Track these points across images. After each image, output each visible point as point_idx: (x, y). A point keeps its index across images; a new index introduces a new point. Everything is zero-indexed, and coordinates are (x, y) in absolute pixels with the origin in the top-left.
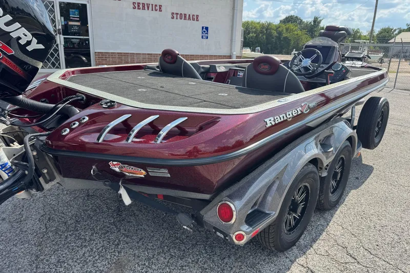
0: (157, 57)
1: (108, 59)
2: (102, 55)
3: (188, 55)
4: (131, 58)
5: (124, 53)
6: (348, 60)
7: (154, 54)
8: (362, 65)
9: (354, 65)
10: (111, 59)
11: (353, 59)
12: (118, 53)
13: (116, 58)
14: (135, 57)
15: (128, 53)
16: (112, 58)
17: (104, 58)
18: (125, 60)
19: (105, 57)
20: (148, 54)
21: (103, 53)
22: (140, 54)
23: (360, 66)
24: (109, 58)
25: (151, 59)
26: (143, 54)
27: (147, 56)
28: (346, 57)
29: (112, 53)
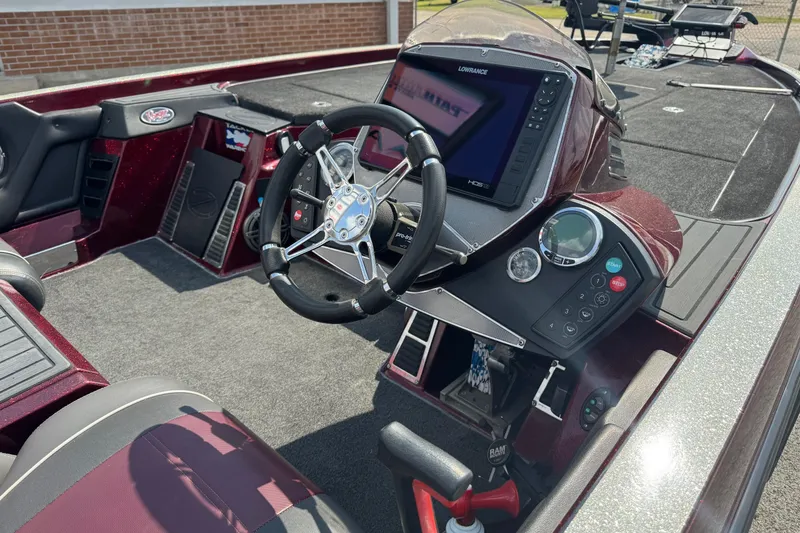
0: (175, 16)
1: (31, 32)
2: (9, 22)
3: (265, 7)
4: (101, 25)
5: (77, 12)
6: (682, 34)
7: (165, 10)
8: (730, 54)
9: (700, 54)
10: (41, 32)
11: (696, 30)
12: (58, 13)
13: (54, 27)
14: (111, 22)
15: (88, 12)
16: (43, 28)
17: (19, 31)
18: (81, 32)
19: (23, 28)
20: (149, 11)
21: (11, 15)
22: (123, 12)
23: (723, 55)
24: (34, 28)
25: (158, 23)
26: (134, 11)
27: (145, 17)
28: (675, 25)
29: (39, 14)
